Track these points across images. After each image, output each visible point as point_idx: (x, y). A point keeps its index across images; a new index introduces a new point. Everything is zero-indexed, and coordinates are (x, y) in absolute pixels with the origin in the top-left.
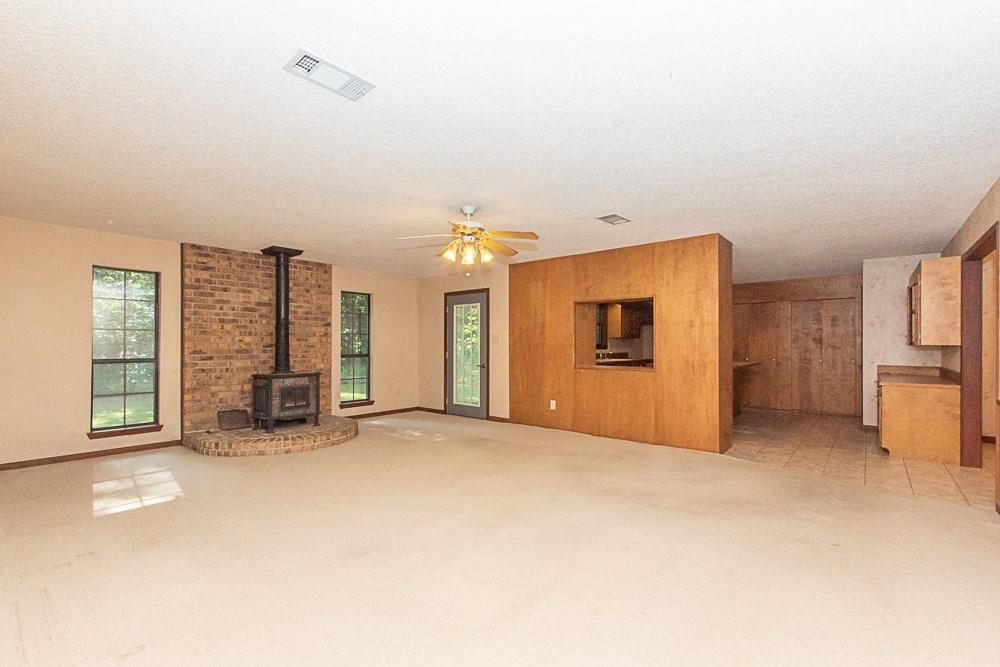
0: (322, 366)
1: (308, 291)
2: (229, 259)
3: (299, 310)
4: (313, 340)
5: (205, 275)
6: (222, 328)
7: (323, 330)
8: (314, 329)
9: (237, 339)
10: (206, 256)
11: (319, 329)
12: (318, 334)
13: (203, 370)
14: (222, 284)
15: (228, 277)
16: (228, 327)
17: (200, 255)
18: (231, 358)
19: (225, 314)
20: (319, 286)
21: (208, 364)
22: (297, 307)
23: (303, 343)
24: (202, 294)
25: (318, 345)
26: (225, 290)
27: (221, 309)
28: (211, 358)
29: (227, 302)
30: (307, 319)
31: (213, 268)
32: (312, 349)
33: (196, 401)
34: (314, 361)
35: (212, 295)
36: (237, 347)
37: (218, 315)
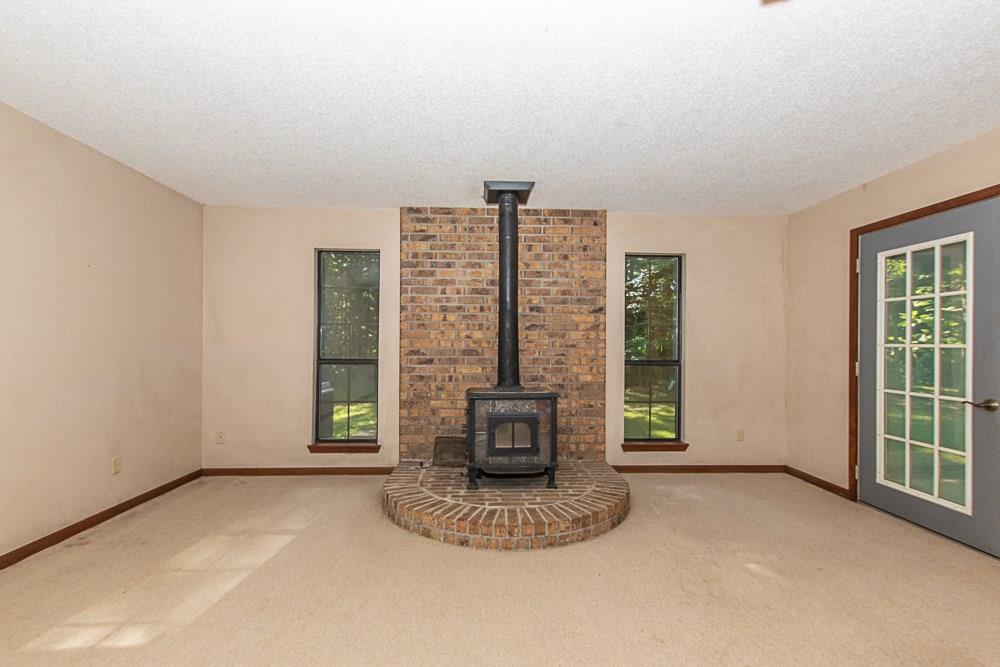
0: (589, 378)
1: (566, 257)
2: (453, 221)
3: (554, 289)
4: (574, 336)
5: (424, 247)
6: (445, 319)
7: (591, 318)
8: (576, 318)
9: (464, 334)
10: (426, 220)
11: (584, 317)
12: (582, 327)
13: (422, 378)
14: (444, 257)
15: (453, 247)
16: (451, 317)
17: (419, 220)
18: (455, 361)
19: (448, 300)
20: (585, 249)
21: (426, 370)
22: (549, 284)
23: (558, 341)
24: (420, 273)
25: (583, 345)
26: (449, 265)
27: (443, 292)
28: (430, 361)
29: (452, 282)
30: (564, 302)
31: (434, 236)
32: (572, 350)
33: (415, 419)
34: (575, 369)
35: (432, 274)
36: (463, 346)
37: (438, 300)
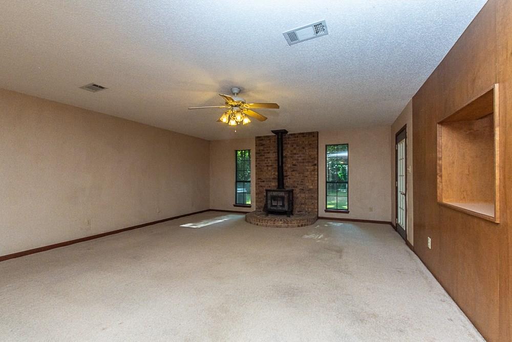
0: (311, 187)
1: (304, 148)
2: (270, 140)
3: (300, 158)
4: (307, 173)
5: (262, 148)
6: (268, 169)
7: (312, 168)
8: (307, 167)
9: (273, 173)
10: (262, 140)
11: (309, 167)
12: (309, 170)
13: (261, 186)
14: (267, 150)
15: (270, 147)
16: (269, 168)
17: (260, 140)
18: (271, 181)
19: (269, 163)
20: (310, 145)
21: (263, 184)
22: (298, 157)
23: (302, 175)
24: (261, 156)
25: (310, 176)
26: (268, 153)
27: (267, 161)
28: (264, 181)
29: (269, 158)
30: (303, 162)
31: (264, 145)
32: (306, 178)
33: (260, 198)
34: (307, 184)
35: (264, 156)
36: (273, 177)
37: (266, 163)
